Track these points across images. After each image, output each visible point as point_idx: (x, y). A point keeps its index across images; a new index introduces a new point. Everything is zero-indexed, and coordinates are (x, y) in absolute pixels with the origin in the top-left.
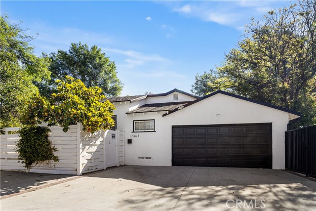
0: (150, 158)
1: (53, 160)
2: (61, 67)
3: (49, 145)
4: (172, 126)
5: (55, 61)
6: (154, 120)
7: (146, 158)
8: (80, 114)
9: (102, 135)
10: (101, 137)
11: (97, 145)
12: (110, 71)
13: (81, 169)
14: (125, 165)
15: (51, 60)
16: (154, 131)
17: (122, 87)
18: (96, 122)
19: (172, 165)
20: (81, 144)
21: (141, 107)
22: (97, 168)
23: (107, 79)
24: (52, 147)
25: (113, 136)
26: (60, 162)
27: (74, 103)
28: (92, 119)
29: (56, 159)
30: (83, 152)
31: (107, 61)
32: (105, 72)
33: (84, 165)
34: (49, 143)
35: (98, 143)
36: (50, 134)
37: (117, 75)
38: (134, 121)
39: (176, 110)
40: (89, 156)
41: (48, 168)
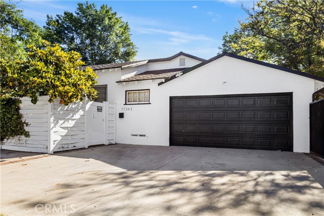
0: (145, 136)
1: (23, 136)
2: (67, 30)
3: (20, 118)
4: (170, 97)
5: (60, 24)
6: (149, 90)
7: (140, 136)
8: (46, 83)
9: (83, 108)
10: (81, 110)
11: (75, 119)
12: (122, 33)
13: (52, 147)
14: (116, 144)
15: (57, 23)
16: (149, 104)
17: (137, 52)
18: (65, 92)
19: (170, 145)
20: (53, 118)
21: (139, 75)
22: (74, 146)
23: (118, 43)
24: (23, 121)
25: (100, 109)
26: (31, 138)
27: (38, 71)
28: (61, 88)
29: (27, 135)
30: (55, 127)
31: (118, 21)
32: (116, 34)
33: (57, 142)
34: (20, 117)
35: (77, 116)
36: (21, 105)
37: (131, 38)
38: (126, 91)
39: (174, 77)
40: (65, 132)
41: (20, 145)
